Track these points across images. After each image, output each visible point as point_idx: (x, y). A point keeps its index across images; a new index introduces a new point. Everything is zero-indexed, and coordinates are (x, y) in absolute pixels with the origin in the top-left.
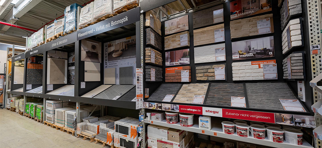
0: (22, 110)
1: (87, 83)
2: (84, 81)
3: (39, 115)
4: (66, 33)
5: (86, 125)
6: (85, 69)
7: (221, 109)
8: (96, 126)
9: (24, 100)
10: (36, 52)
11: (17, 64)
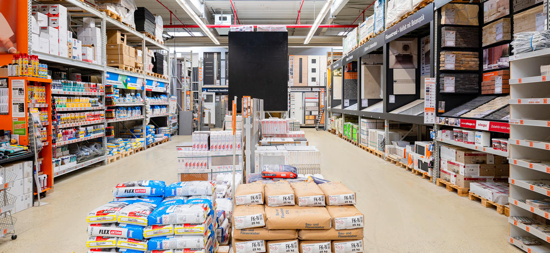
0: (341, 132)
1: (396, 96)
2: (393, 94)
3: (355, 136)
4: (376, 34)
5: (395, 149)
6: (395, 79)
7: (489, 122)
8: (403, 149)
9: (342, 119)
10: (351, 57)
11: (336, 73)
